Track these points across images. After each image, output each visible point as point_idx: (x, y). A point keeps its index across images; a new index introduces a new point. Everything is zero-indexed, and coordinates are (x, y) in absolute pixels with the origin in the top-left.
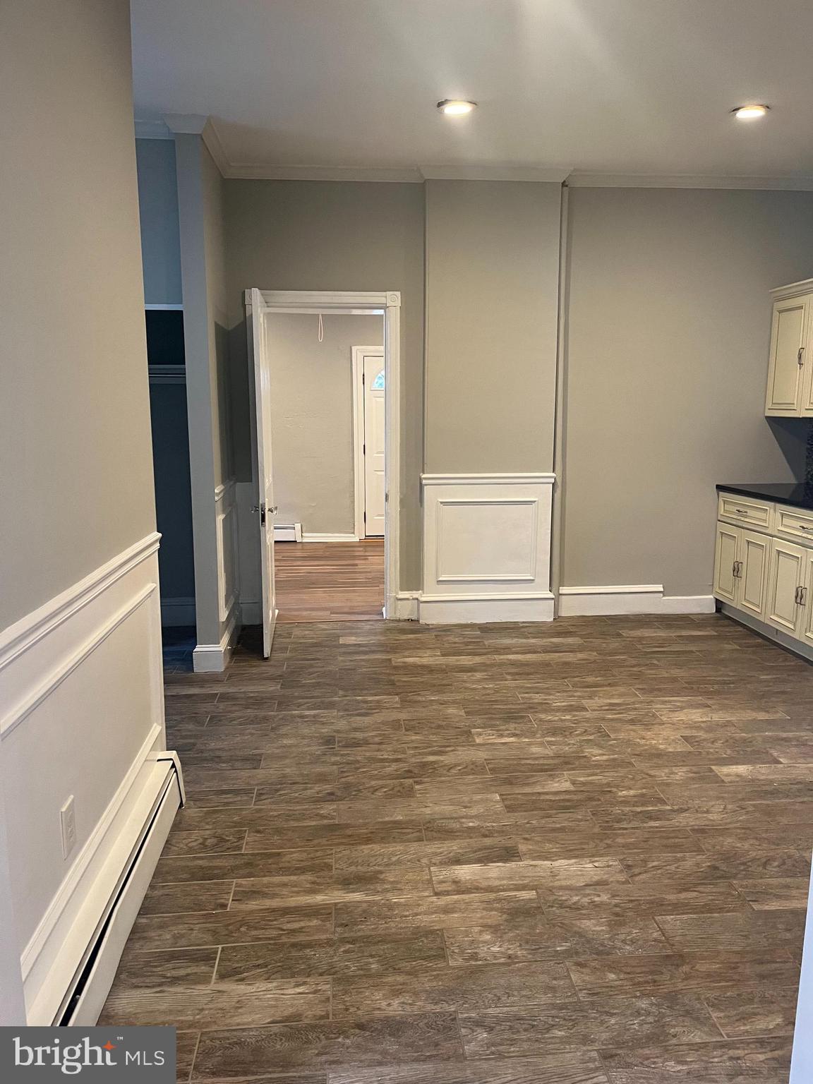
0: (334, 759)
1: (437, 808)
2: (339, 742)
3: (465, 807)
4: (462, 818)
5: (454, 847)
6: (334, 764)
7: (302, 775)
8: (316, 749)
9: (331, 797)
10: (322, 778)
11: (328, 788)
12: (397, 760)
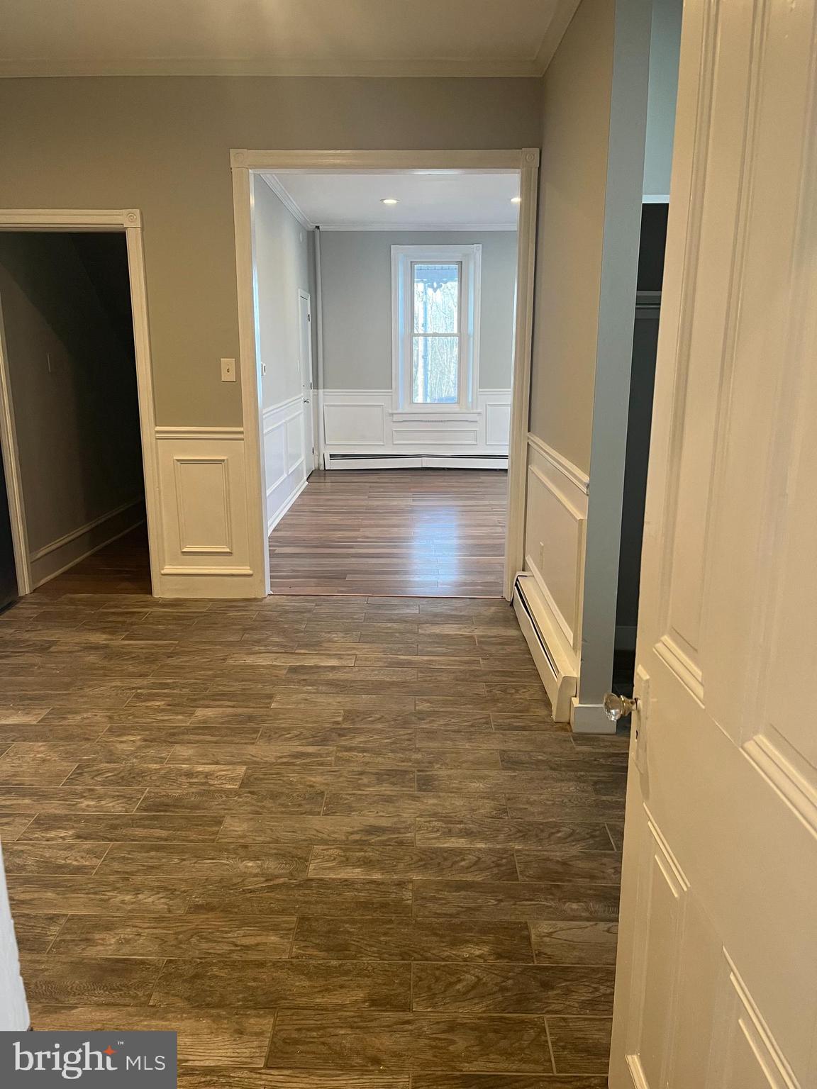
0: (419, 756)
1: (331, 700)
2: (412, 780)
3: (306, 700)
4: (314, 693)
5: (331, 676)
6: (419, 750)
7: (452, 740)
8: (440, 772)
9: (421, 716)
10: (431, 735)
11: (424, 725)
12: (350, 749)
